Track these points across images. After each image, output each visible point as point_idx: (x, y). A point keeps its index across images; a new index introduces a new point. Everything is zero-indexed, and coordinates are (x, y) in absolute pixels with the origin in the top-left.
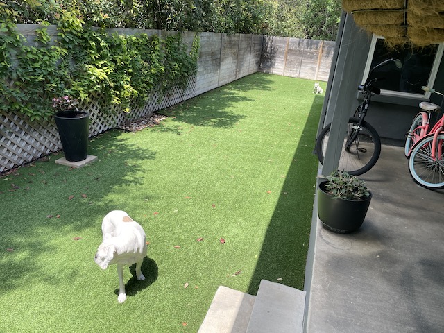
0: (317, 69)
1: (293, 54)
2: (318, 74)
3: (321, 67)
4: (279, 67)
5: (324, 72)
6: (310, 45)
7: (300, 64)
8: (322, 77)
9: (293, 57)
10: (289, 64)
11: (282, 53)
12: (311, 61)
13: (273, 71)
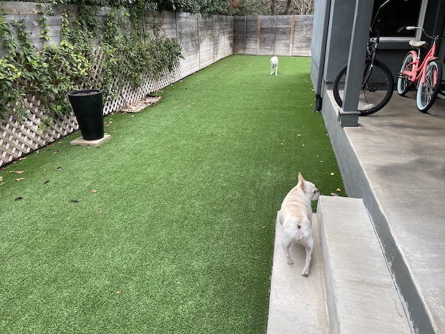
0: (291, 44)
1: (266, 33)
2: (292, 49)
3: (294, 42)
4: (253, 47)
5: (298, 47)
6: (281, 21)
7: (274, 41)
8: (296, 52)
9: (266, 36)
10: (263, 42)
11: (255, 32)
12: (284, 37)
13: (247, 52)
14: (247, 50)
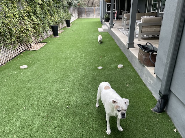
0: (94, 15)
4: (84, 16)
5: (96, 16)
6: (91, 9)
7: (90, 14)
8: (96, 17)
9: (87, 13)
10: (87, 15)
11: (84, 12)
12: (92, 13)
13: (82, 17)
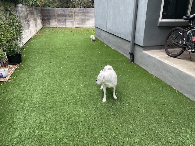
0: (74, 22)
1: (60, 16)
2: (75, 25)
3: (76, 21)
4: (54, 24)
5: (78, 23)
6: (67, 11)
7: (65, 20)
8: (77, 26)
9: (60, 18)
10: (59, 21)
11: (54, 16)
12: (70, 18)
14: (51, 25)
